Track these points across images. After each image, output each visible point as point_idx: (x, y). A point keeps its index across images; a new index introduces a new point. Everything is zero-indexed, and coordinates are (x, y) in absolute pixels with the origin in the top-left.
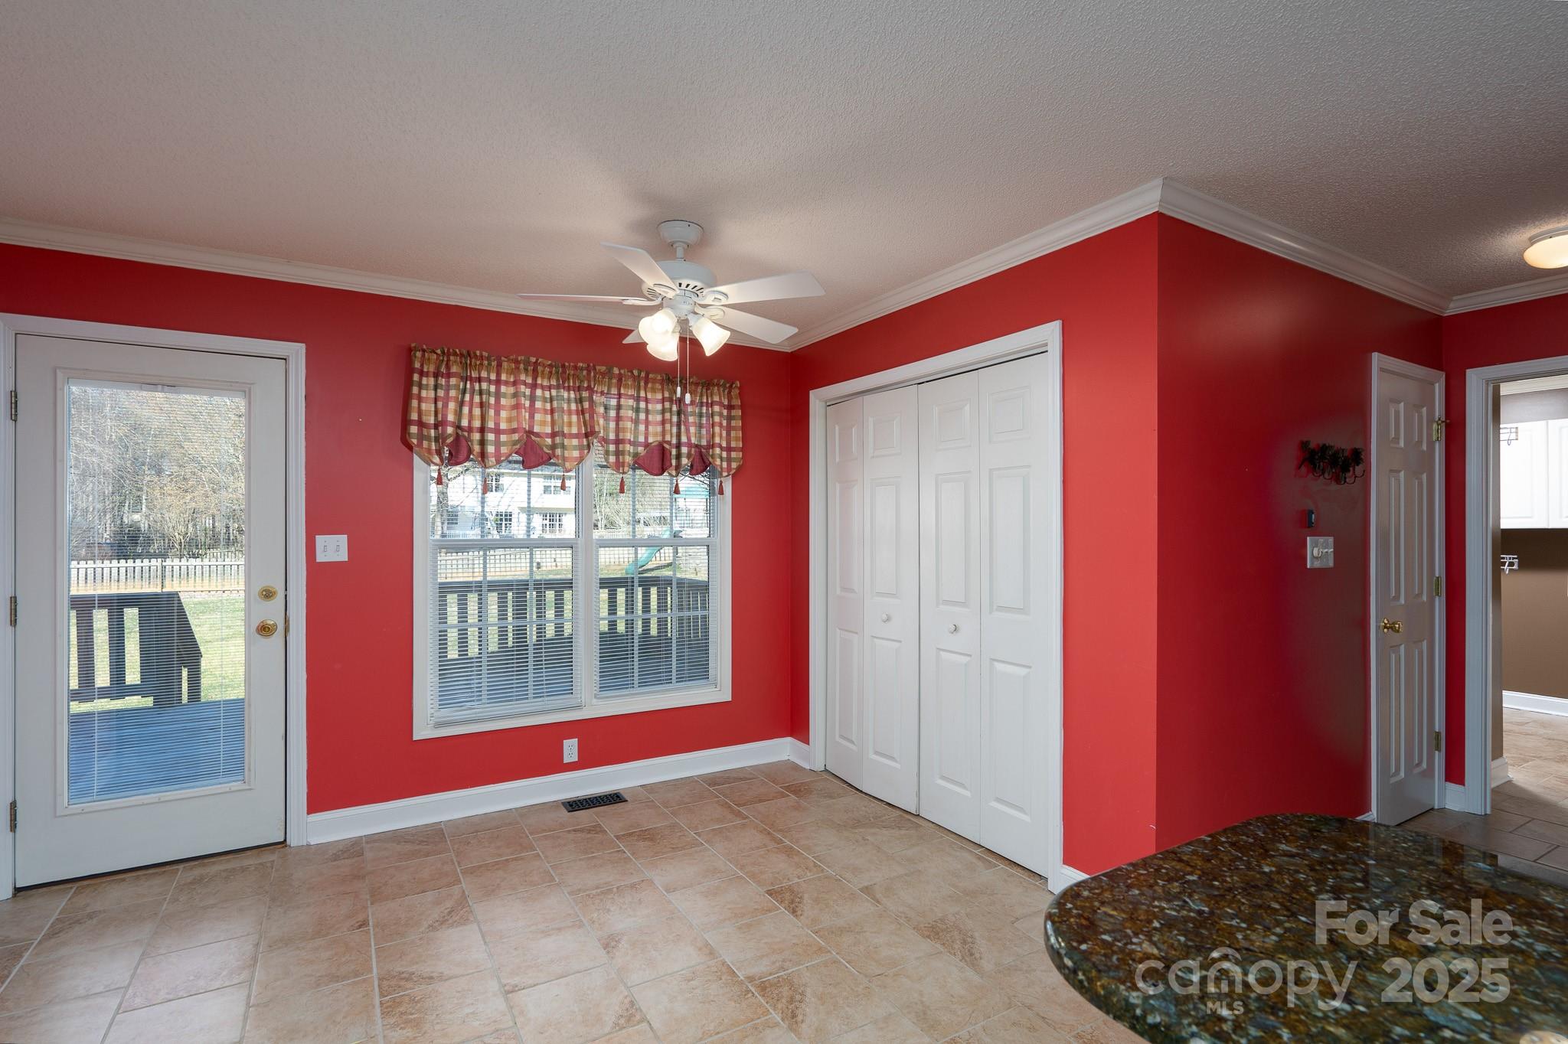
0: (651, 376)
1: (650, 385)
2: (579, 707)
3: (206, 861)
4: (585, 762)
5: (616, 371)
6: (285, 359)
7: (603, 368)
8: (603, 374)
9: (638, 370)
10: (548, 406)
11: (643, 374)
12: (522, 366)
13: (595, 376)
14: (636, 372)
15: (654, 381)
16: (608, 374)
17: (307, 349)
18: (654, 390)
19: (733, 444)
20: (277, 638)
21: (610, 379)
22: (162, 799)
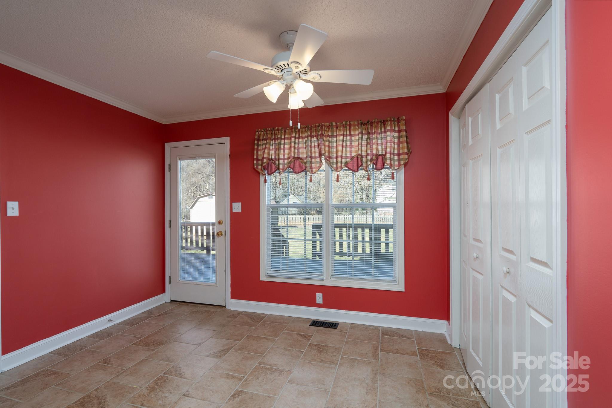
0: (351, 123)
1: (352, 128)
2: (322, 280)
3: (207, 306)
4: (326, 305)
5: (334, 124)
6: (224, 143)
7: (327, 124)
8: (329, 127)
9: (346, 121)
10: (305, 146)
11: (348, 123)
12: (293, 130)
13: (324, 129)
14: (344, 123)
15: (354, 126)
16: (331, 126)
17: (230, 139)
18: (355, 130)
19: (401, 151)
20: (223, 237)
21: (332, 128)
22: (198, 284)
